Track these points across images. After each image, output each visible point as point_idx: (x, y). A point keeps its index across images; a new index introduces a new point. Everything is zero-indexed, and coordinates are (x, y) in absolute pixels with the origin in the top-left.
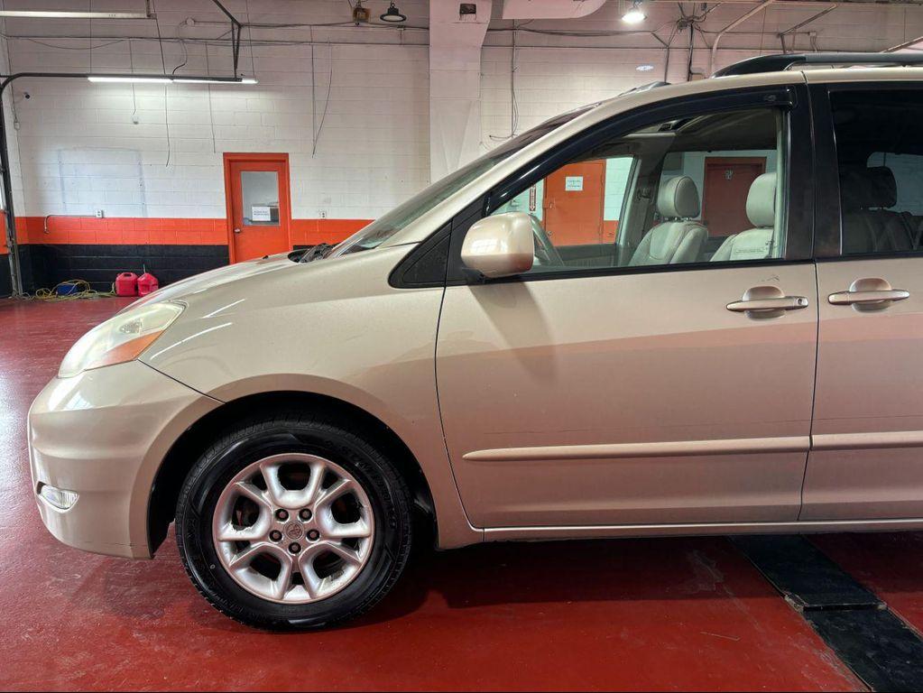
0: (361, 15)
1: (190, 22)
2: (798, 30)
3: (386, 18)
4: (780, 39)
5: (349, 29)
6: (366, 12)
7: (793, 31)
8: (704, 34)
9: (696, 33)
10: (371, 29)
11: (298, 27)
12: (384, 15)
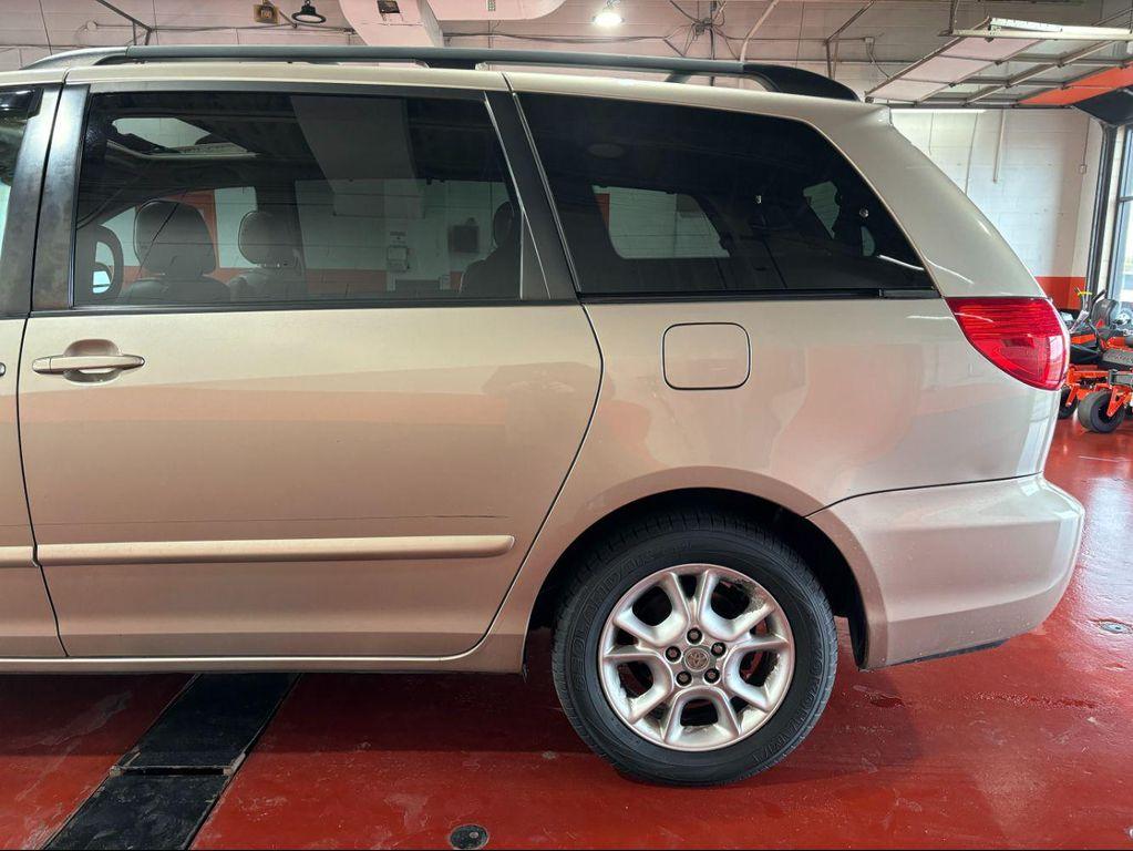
0: (268, 14)
1: (92, 26)
2: (842, 35)
3: (299, 17)
4: (825, 48)
5: (285, 33)
6: (273, 11)
7: (837, 37)
8: (730, 42)
9: (717, 39)
10: (311, 33)
11: (221, 31)
12: (298, 14)
